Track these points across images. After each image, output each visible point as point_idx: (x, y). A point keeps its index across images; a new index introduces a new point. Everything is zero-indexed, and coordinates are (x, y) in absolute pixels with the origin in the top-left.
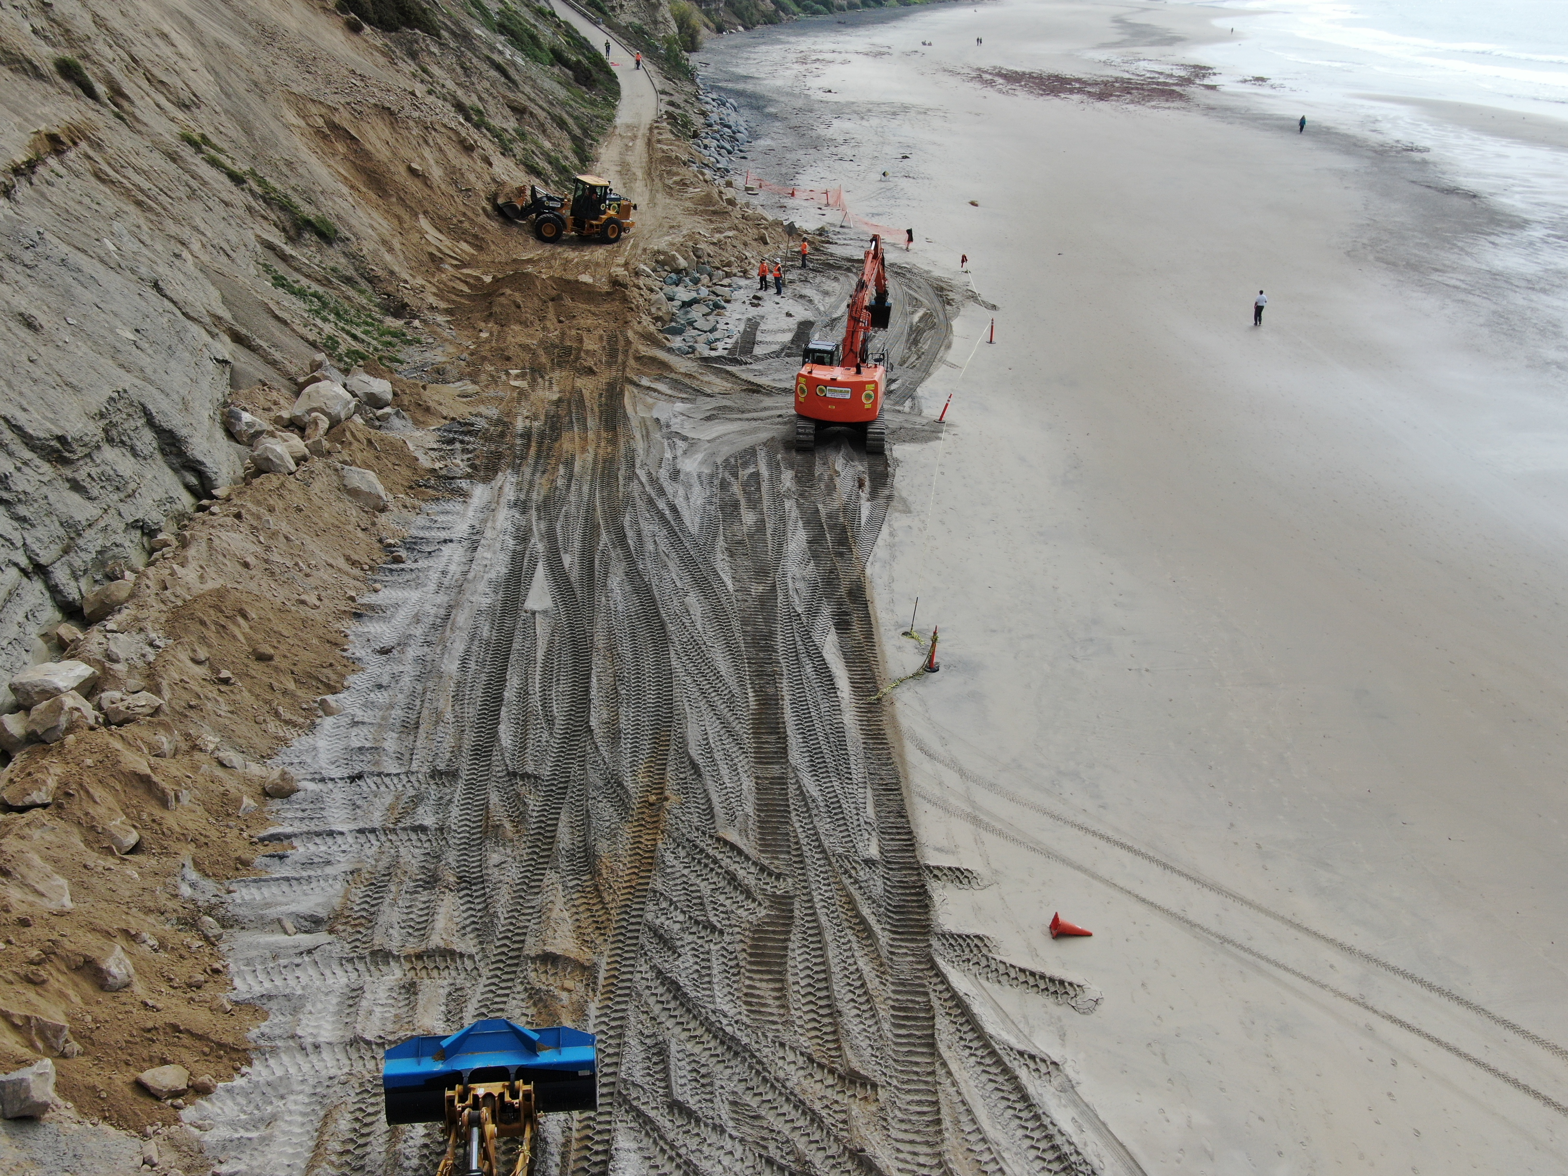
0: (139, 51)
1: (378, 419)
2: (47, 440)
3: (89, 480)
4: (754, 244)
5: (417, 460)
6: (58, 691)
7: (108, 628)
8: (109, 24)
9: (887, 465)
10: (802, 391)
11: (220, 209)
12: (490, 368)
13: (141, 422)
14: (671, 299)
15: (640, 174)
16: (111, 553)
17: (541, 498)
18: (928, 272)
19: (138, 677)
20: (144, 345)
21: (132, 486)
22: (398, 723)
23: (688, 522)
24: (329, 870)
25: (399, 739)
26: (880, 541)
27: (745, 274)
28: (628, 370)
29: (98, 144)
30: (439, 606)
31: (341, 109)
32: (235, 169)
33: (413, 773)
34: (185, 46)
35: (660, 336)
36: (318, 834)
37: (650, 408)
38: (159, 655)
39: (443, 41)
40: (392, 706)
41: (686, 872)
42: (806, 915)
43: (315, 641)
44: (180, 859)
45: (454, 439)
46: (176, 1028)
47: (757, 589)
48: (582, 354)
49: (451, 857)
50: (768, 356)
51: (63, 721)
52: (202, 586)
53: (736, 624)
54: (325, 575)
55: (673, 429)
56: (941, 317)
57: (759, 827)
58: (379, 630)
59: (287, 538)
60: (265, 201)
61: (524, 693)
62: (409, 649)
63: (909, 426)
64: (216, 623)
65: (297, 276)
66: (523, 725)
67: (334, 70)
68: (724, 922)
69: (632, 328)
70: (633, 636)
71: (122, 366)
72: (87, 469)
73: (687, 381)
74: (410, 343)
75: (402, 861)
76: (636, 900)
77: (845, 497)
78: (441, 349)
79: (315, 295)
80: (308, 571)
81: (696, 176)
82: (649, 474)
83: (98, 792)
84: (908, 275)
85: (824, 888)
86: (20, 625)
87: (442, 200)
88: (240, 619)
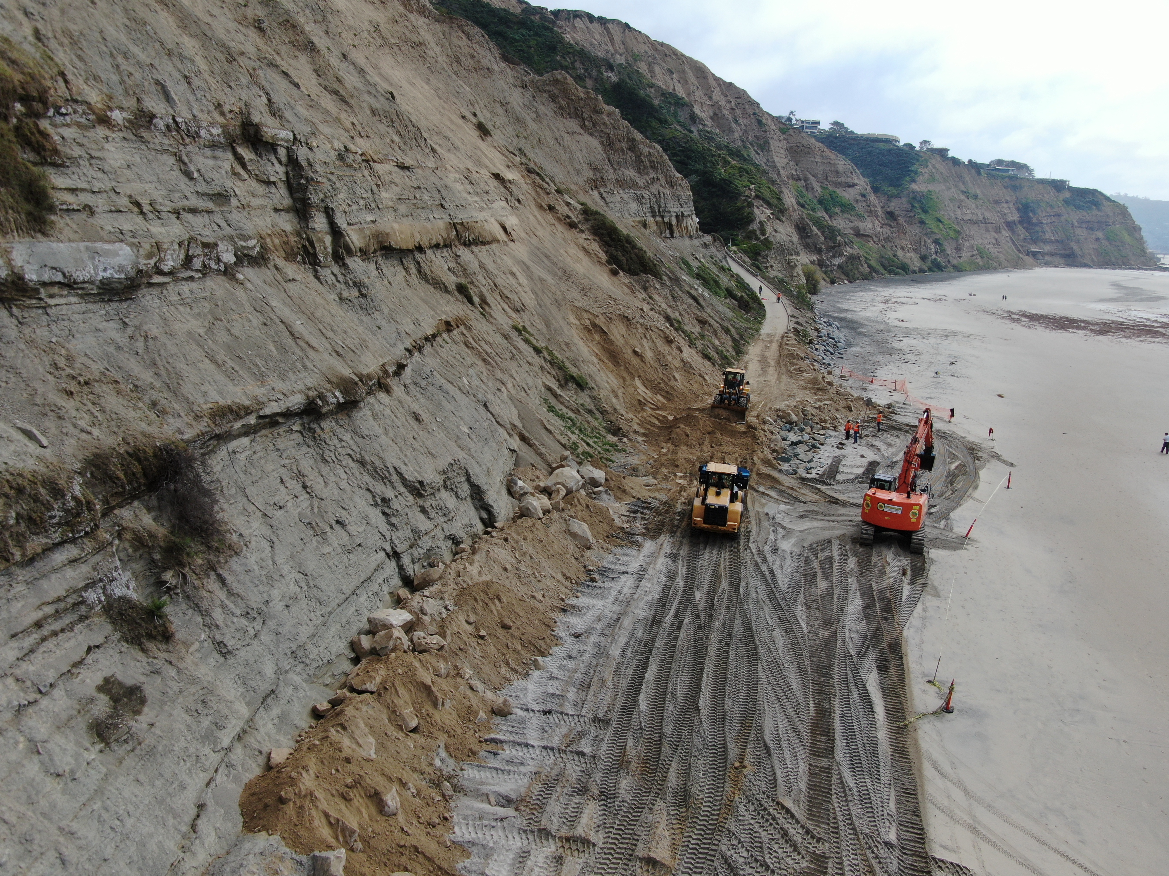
0: (499, 281)
1: (594, 493)
2: (414, 482)
3: (431, 508)
4: (843, 410)
5: (613, 520)
6: (392, 626)
7: (425, 594)
8: (486, 267)
9: (924, 562)
10: (868, 505)
11: (526, 367)
12: (665, 470)
13: (464, 479)
14: (784, 440)
15: (772, 363)
16: (434, 551)
17: (686, 554)
19: (435, 626)
20: (473, 436)
21: (452, 514)
22: (578, 682)
23: (780, 582)
24: (522, 769)
25: (577, 692)
26: (915, 614)
27: (835, 428)
28: (751, 480)
29: (469, 328)
30: (614, 613)
31: (600, 316)
32: (538, 345)
33: (582, 716)
34: (523, 279)
35: (775, 462)
36: (519, 744)
37: (763, 506)
38: (449, 615)
39: (663, 282)
40: (576, 671)
42: (837, 873)
43: (537, 622)
44: (438, 742)
45: (638, 511)
46: (416, 849)
47: (823, 633)
49: (598, 776)
50: (846, 481)
51: (391, 644)
52: (479, 578)
53: (806, 655)
54: (549, 582)
55: (777, 521)
56: (972, 468)
57: (808, 801)
58: (575, 622)
59: (531, 557)
60: (551, 364)
62: (591, 636)
63: (943, 538)
64: (483, 601)
65: (561, 407)
67: (600, 295)
68: (775, 865)
69: (757, 455)
71: (459, 447)
72: (430, 501)
73: (790, 491)
74: (619, 451)
75: (567, 772)
77: (892, 580)
78: (637, 456)
79: (569, 418)
80: (540, 578)
81: (808, 366)
82: (758, 548)
83: (401, 690)
85: (852, 856)
86: (380, 585)
87: (650, 370)
88: (496, 601)
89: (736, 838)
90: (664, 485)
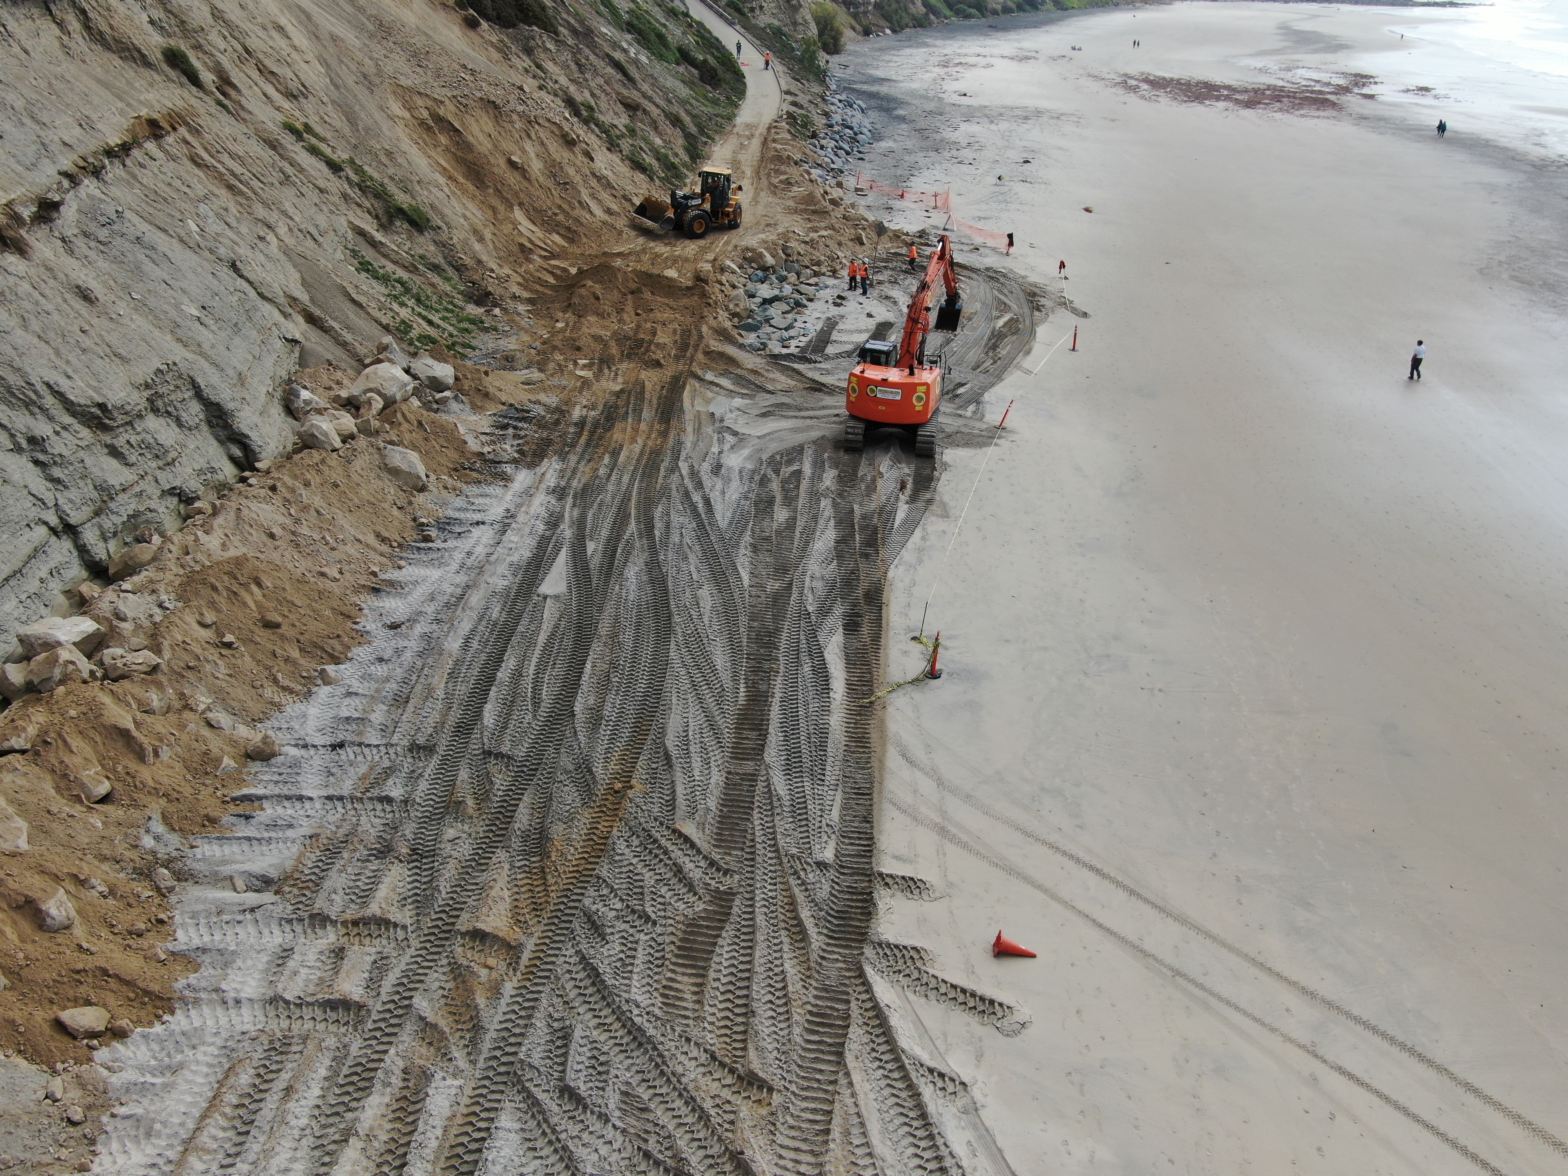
0: (253, 43)
1: (437, 402)
2: (88, 407)
3: (128, 446)
4: (850, 244)
5: (466, 443)
6: (59, 644)
7: (123, 588)
8: (226, 16)
9: (934, 469)
10: (854, 390)
11: (314, 196)
12: (559, 357)
13: (188, 394)
14: (752, 296)
15: (749, 172)
16: (144, 518)
17: (581, 485)
18: (1023, 277)
19: (142, 636)
20: (209, 321)
21: (173, 454)
22: (390, 696)
23: (718, 516)
24: (290, 833)
25: (388, 711)
26: (910, 545)
27: (834, 273)
28: (694, 364)
29: (197, 130)
30: (457, 586)
31: (447, 102)
32: (334, 157)
33: (392, 745)
34: (300, 39)
35: (734, 333)
36: (288, 798)
37: (708, 402)
38: (166, 617)
39: (561, 38)
40: (387, 680)
41: (634, 861)
42: (745, 913)
43: (327, 612)
44: (148, 812)
45: (508, 424)
46: (105, 972)
47: (773, 585)
48: (653, 347)
49: (409, 829)
50: (839, 355)
51: (57, 673)
52: (223, 553)
53: (743, 620)
54: (351, 550)
55: (725, 424)
56: (1028, 322)
57: (719, 822)
58: (394, 605)
59: (318, 512)
60: (360, 189)
61: (518, 675)
62: (418, 625)
63: (967, 430)
64: (228, 589)
65: (384, 262)
66: (509, 705)
67: (445, 64)
68: (659, 913)
69: (707, 323)
70: (638, 625)
71: (179, 340)
72: (126, 436)
73: (752, 377)
74: (486, 330)
75: (360, 829)
76: (579, 885)
77: (884, 498)
78: (516, 337)
79: (399, 281)
80: (335, 545)
81: (802, 175)
82: (691, 467)
83: (76, 742)
84: (1002, 280)
85: (769, 887)
86: (42, 581)
87: (540, 193)
88: (254, 588)
89: (608, 885)
90: (555, 381)
